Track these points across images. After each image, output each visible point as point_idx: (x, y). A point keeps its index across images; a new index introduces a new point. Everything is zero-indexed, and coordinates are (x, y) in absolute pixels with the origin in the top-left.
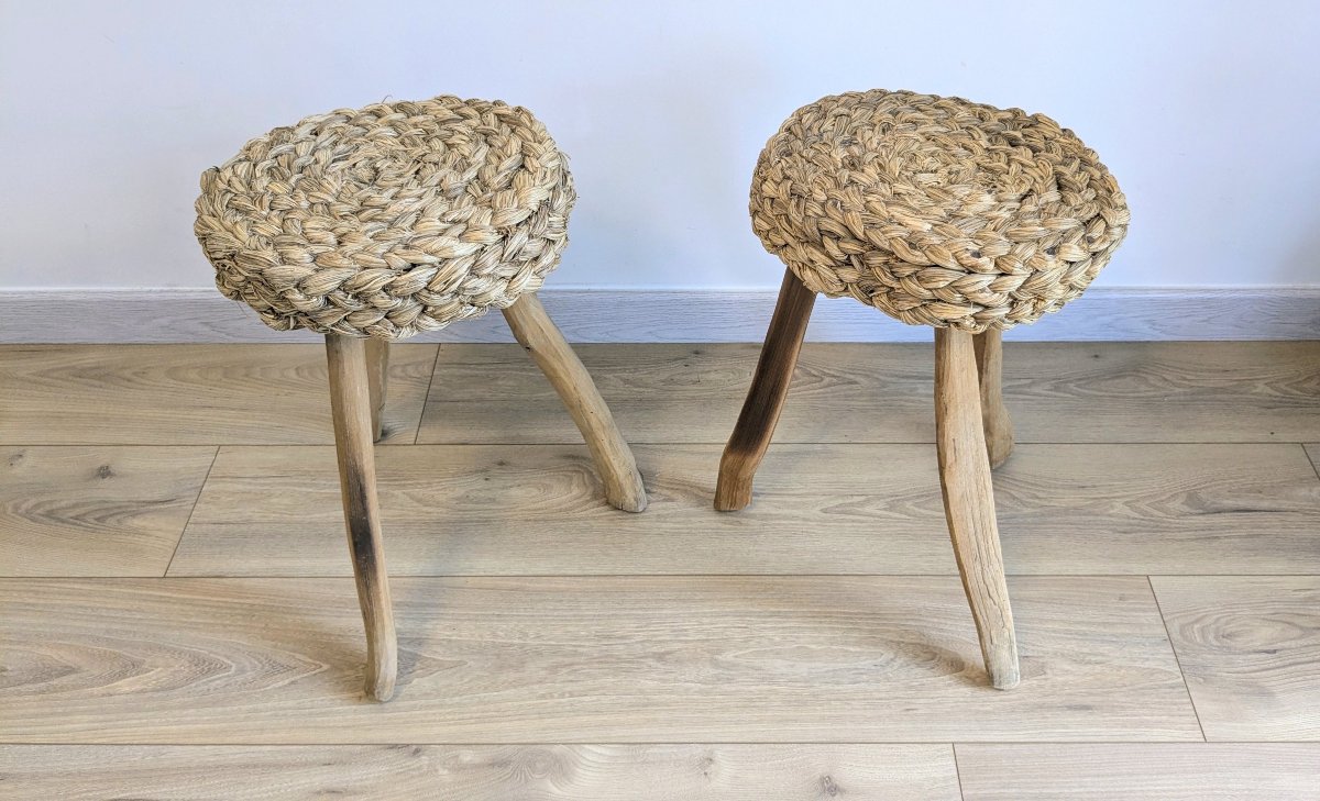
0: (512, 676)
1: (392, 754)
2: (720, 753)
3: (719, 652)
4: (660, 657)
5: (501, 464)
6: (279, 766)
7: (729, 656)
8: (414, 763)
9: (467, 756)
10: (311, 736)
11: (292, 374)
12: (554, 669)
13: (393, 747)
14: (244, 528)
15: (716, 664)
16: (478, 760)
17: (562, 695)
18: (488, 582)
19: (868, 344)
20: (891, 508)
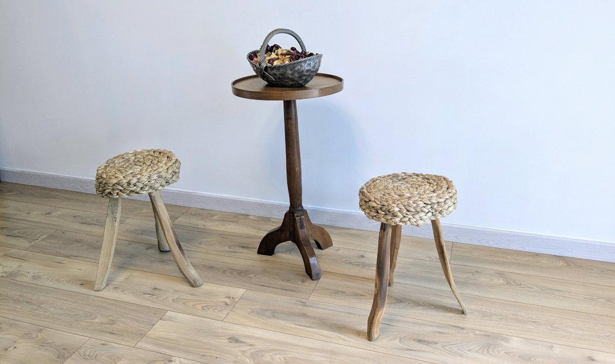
0: (488, 318)
1: (455, 328)
2: (555, 345)
3: (553, 324)
4: (534, 322)
5: (477, 272)
6: (424, 325)
7: (556, 326)
8: (462, 331)
9: (477, 332)
10: (432, 320)
11: (411, 243)
12: (501, 319)
13: (456, 327)
14: (404, 274)
15: (552, 327)
16: (481, 334)
17: (504, 325)
18: (477, 297)
19: (598, 261)
20: (608, 301)
